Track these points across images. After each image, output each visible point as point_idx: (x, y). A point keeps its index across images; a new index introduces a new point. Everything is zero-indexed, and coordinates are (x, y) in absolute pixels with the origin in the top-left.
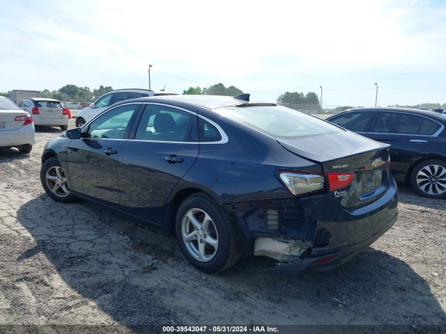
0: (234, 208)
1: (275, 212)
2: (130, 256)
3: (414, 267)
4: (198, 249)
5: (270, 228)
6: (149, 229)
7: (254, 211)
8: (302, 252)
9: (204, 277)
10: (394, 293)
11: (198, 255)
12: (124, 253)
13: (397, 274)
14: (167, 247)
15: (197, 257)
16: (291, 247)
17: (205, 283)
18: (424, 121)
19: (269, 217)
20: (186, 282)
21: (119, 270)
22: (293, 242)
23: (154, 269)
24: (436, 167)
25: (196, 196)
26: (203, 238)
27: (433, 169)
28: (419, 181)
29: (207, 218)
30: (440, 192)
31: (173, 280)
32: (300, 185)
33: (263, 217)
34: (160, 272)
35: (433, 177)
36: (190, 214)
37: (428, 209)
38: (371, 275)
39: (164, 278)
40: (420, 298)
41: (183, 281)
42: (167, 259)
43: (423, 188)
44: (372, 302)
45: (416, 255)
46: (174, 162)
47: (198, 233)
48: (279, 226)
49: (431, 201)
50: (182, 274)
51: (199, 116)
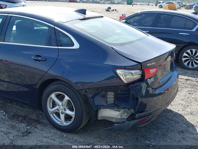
0: (86, 92)
1: (113, 93)
2: (9, 125)
3: (186, 117)
4: (60, 118)
5: (109, 103)
6: (17, 104)
7: (99, 93)
8: (128, 116)
9: (65, 136)
10: (178, 135)
11: (59, 121)
12: (4, 123)
13: (178, 123)
14: (34, 117)
15: (60, 123)
16: (121, 113)
17: (66, 139)
18: (187, 20)
19: (108, 96)
20: (54, 140)
21: (6, 136)
22: (123, 110)
23: (30, 133)
24: (194, 51)
25: (58, 84)
26: (63, 111)
27: (192, 52)
28: (184, 59)
29: (67, 98)
30: (195, 66)
31: (45, 140)
32: (128, 77)
33: (104, 96)
34: (34, 135)
35: (192, 57)
36: (53, 96)
37: (190, 78)
38: (164, 125)
39: (38, 139)
40: (192, 136)
41: (51, 139)
42: (36, 125)
43: (186, 64)
44: (167, 141)
45: (187, 110)
46: (39, 61)
47: (60, 108)
48: (115, 101)
49: (190, 72)
50: (49, 135)
51: (55, 27)
